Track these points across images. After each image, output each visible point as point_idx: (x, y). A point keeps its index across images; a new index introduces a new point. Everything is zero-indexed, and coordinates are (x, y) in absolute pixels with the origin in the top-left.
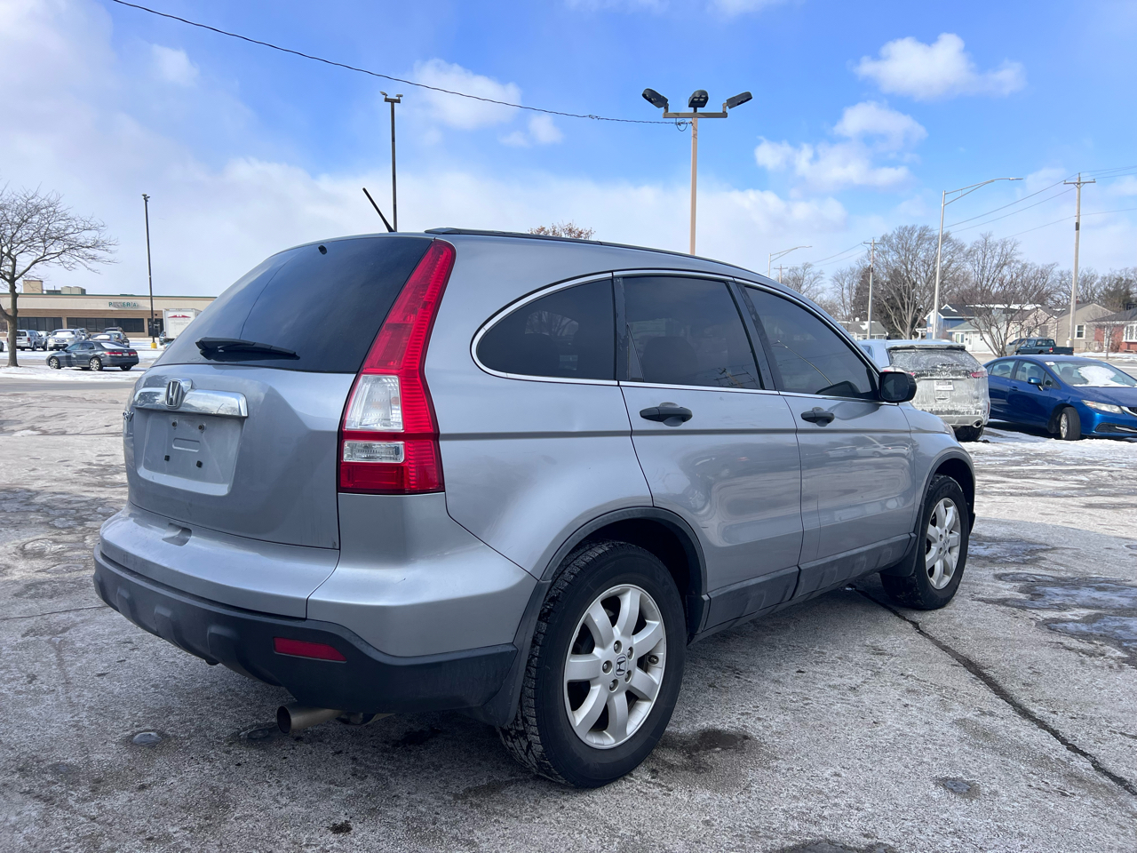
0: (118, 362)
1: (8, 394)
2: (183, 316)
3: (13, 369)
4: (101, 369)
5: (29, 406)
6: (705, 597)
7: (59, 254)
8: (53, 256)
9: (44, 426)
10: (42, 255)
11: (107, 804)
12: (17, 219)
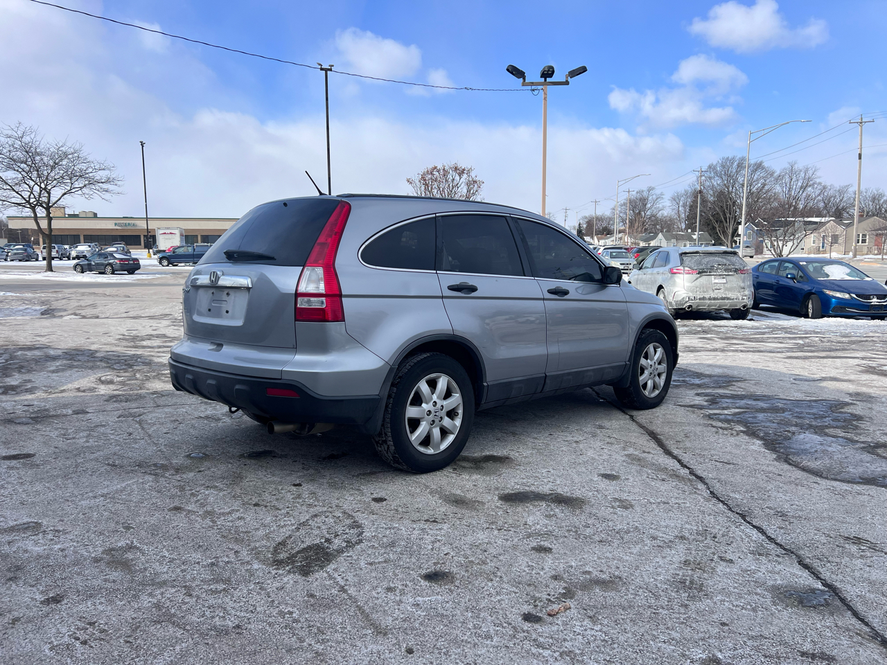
0: (126, 268)
1: (50, 291)
2: (171, 233)
3: (49, 273)
4: (113, 273)
5: (69, 299)
6: (485, 384)
7: (81, 188)
8: (77, 189)
9: (83, 313)
10: (69, 188)
11: (184, 476)
12: (51, 163)
